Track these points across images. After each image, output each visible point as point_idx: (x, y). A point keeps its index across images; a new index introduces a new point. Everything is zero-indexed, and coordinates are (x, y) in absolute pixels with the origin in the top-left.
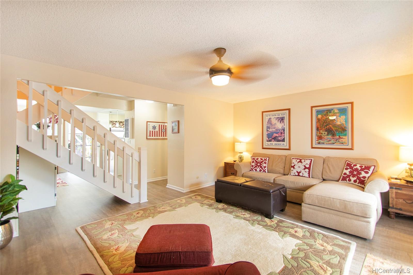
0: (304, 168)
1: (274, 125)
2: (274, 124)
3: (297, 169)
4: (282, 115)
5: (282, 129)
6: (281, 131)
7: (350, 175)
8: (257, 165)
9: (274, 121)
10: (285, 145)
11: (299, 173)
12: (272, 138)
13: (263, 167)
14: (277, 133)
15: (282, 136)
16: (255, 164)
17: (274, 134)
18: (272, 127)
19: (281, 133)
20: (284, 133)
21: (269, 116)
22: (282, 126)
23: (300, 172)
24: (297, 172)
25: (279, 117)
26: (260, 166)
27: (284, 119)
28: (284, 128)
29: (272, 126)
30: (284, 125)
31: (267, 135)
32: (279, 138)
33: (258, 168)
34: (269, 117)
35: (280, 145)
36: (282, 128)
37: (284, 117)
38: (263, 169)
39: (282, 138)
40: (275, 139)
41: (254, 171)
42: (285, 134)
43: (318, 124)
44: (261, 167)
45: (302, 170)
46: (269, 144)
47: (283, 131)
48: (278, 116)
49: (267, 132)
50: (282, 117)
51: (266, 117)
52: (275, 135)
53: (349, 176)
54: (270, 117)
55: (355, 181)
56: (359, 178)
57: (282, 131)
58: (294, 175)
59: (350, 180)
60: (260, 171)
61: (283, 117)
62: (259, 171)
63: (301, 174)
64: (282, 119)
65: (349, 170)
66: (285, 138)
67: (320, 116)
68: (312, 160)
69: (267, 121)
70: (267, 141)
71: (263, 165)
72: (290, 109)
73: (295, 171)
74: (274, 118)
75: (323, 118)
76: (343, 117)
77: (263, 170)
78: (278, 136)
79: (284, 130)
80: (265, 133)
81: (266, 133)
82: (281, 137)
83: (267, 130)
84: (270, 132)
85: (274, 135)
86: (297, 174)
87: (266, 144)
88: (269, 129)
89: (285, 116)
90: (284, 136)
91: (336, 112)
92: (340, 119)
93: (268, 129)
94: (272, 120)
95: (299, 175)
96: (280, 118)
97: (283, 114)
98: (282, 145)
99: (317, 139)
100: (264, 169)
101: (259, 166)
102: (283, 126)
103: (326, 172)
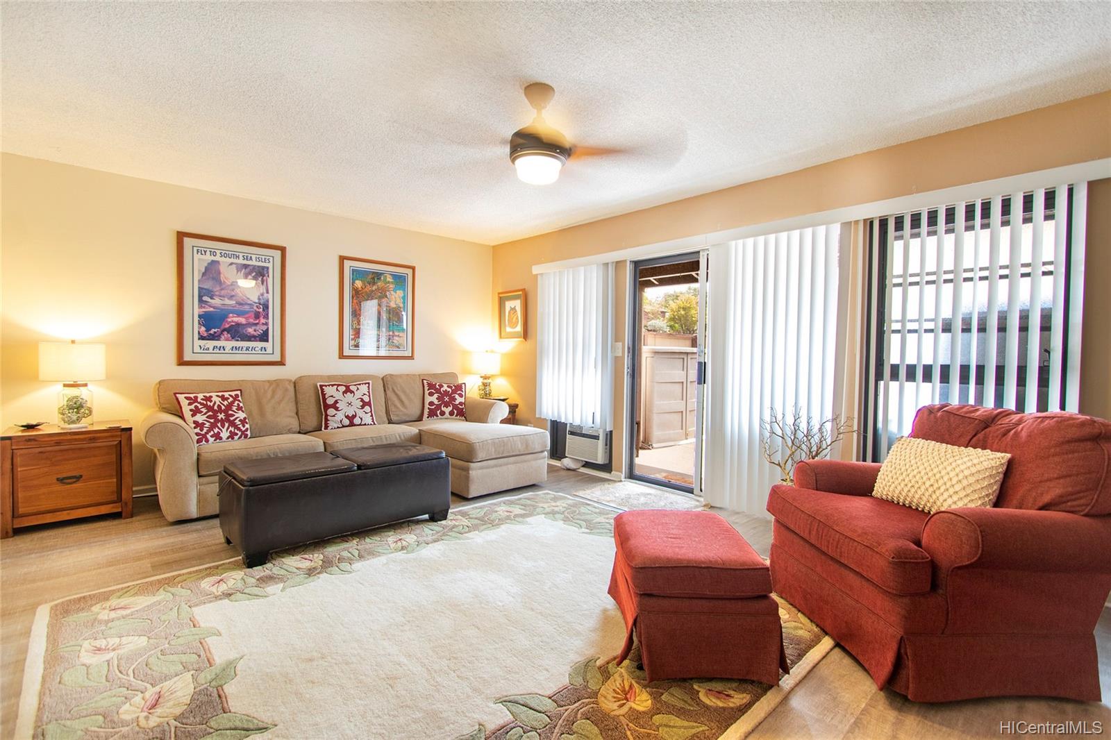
0: (361, 404)
1: (231, 287)
2: (232, 285)
3: (345, 409)
4: (258, 259)
5: (260, 304)
6: (255, 308)
7: (441, 405)
8: (217, 421)
9: (228, 273)
10: (269, 350)
11: (351, 419)
12: (222, 328)
13: (237, 422)
14: (239, 314)
15: (258, 324)
16: (209, 417)
17: (231, 315)
18: (223, 293)
19: (257, 316)
20: (266, 317)
21: (208, 253)
22: (258, 294)
23: (354, 416)
24: (347, 417)
25: (249, 265)
26: (227, 419)
27: (268, 273)
28: (268, 301)
29: (222, 289)
30: (265, 291)
31: (200, 316)
32: (251, 330)
33: (224, 430)
34: (209, 258)
35: (254, 352)
36: (259, 299)
37: (268, 268)
38: (239, 429)
39: (260, 329)
40: (236, 333)
41: (211, 440)
42: (268, 319)
43: (355, 301)
44: (232, 424)
45: (357, 411)
46: (211, 348)
47: (264, 310)
48: (245, 262)
49: (200, 307)
50: (259, 267)
51: (197, 257)
52: (236, 319)
53: (438, 407)
54: (213, 258)
55: (451, 413)
56: (455, 407)
57: (261, 310)
58: (338, 427)
59: (443, 413)
60: (232, 436)
61: (263, 268)
62: (228, 438)
63: (357, 421)
64: (260, 272)
65: (436, 396)
66: (268, 329)
67: (359, 284)
68: (369, 383)
69: (203, 270)
70: (202, 338)
71: (237, 415)
72: (285, 248)
73: (340, 416)
74: (231, 264)
75: (366, 289)
76: (400, 293)
77: (240, 433)
78: (246, 324)
79: (268, 308)
80: (193, 310)
81: (197, 311)
82: (257, 328)
83: (201, 300)
84: (214, 307)
85: (229, 320)
86: (347, 422)
87: (195, 347)
88: (212, 298)
89: (270, 265)
90: (267, 324)
91: (388, 279)
92: (395, 298)
93: (205, 298)
94: (223, 268)
95: (352, 424)
96: (251, 268)
97: (263, 257)
98: (260, 352)
99: (353, 337)
100: (243, 429)
101: (222, 422)
102: (262, 295)
103: (395, 406)
